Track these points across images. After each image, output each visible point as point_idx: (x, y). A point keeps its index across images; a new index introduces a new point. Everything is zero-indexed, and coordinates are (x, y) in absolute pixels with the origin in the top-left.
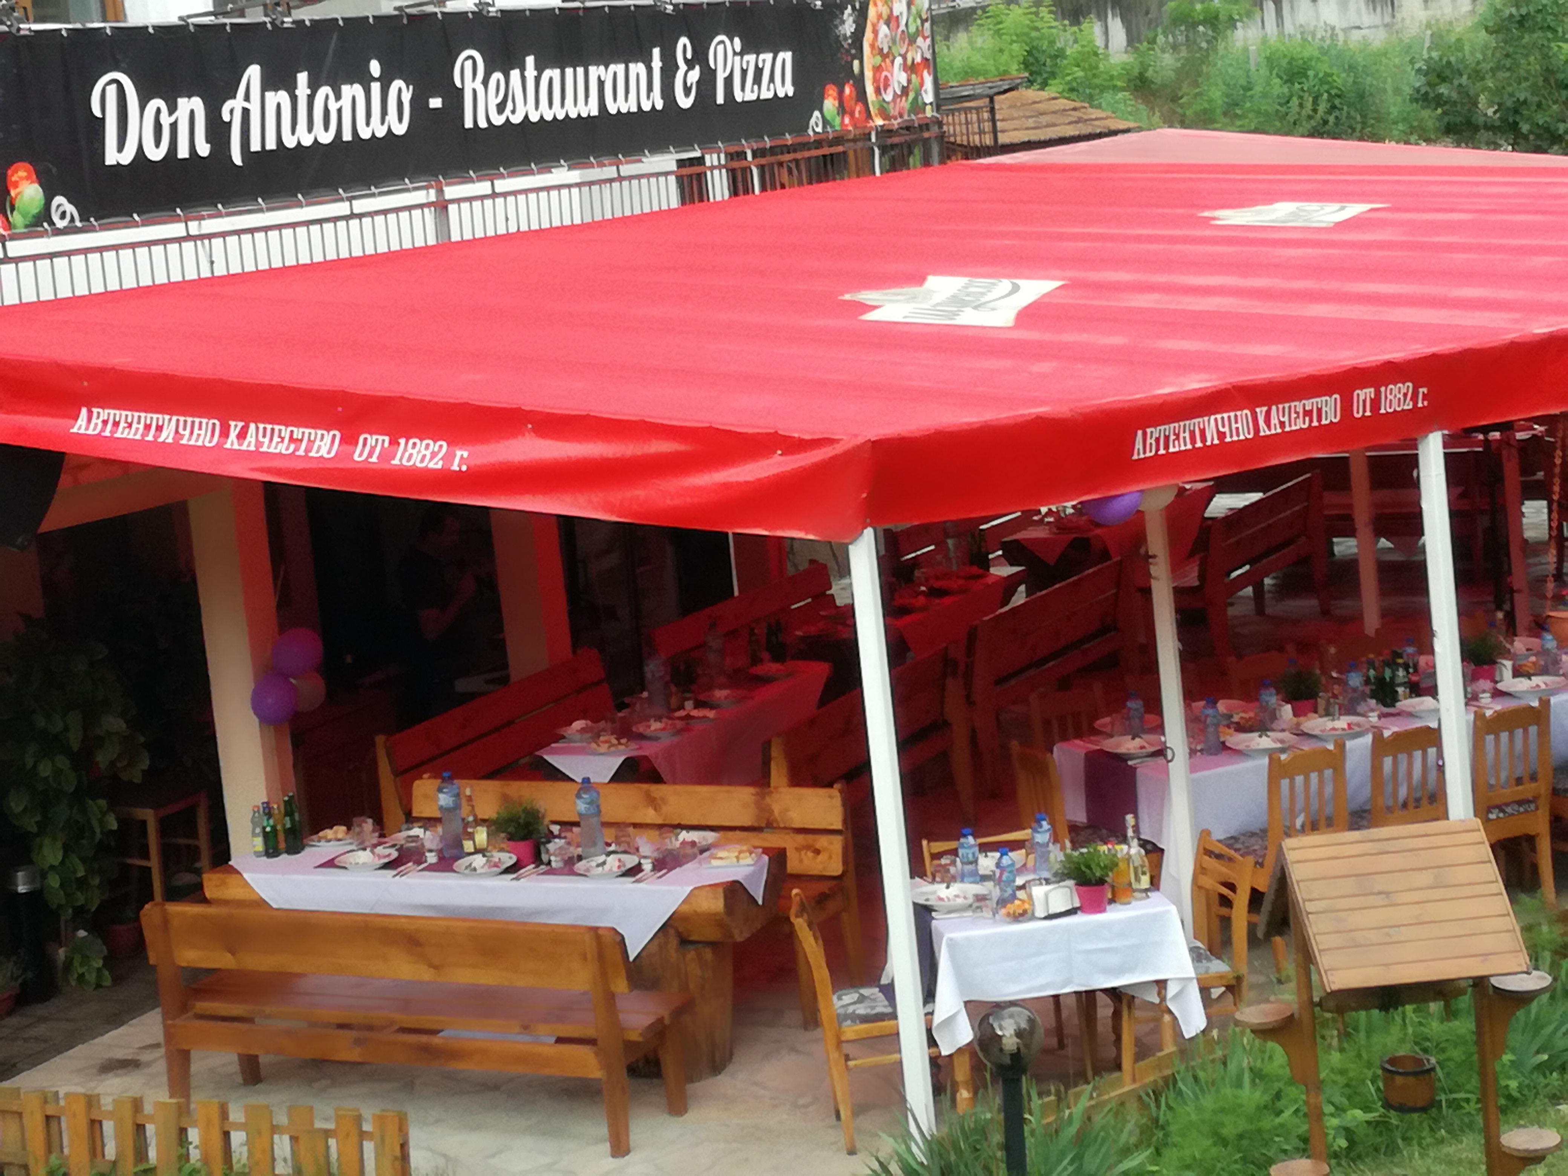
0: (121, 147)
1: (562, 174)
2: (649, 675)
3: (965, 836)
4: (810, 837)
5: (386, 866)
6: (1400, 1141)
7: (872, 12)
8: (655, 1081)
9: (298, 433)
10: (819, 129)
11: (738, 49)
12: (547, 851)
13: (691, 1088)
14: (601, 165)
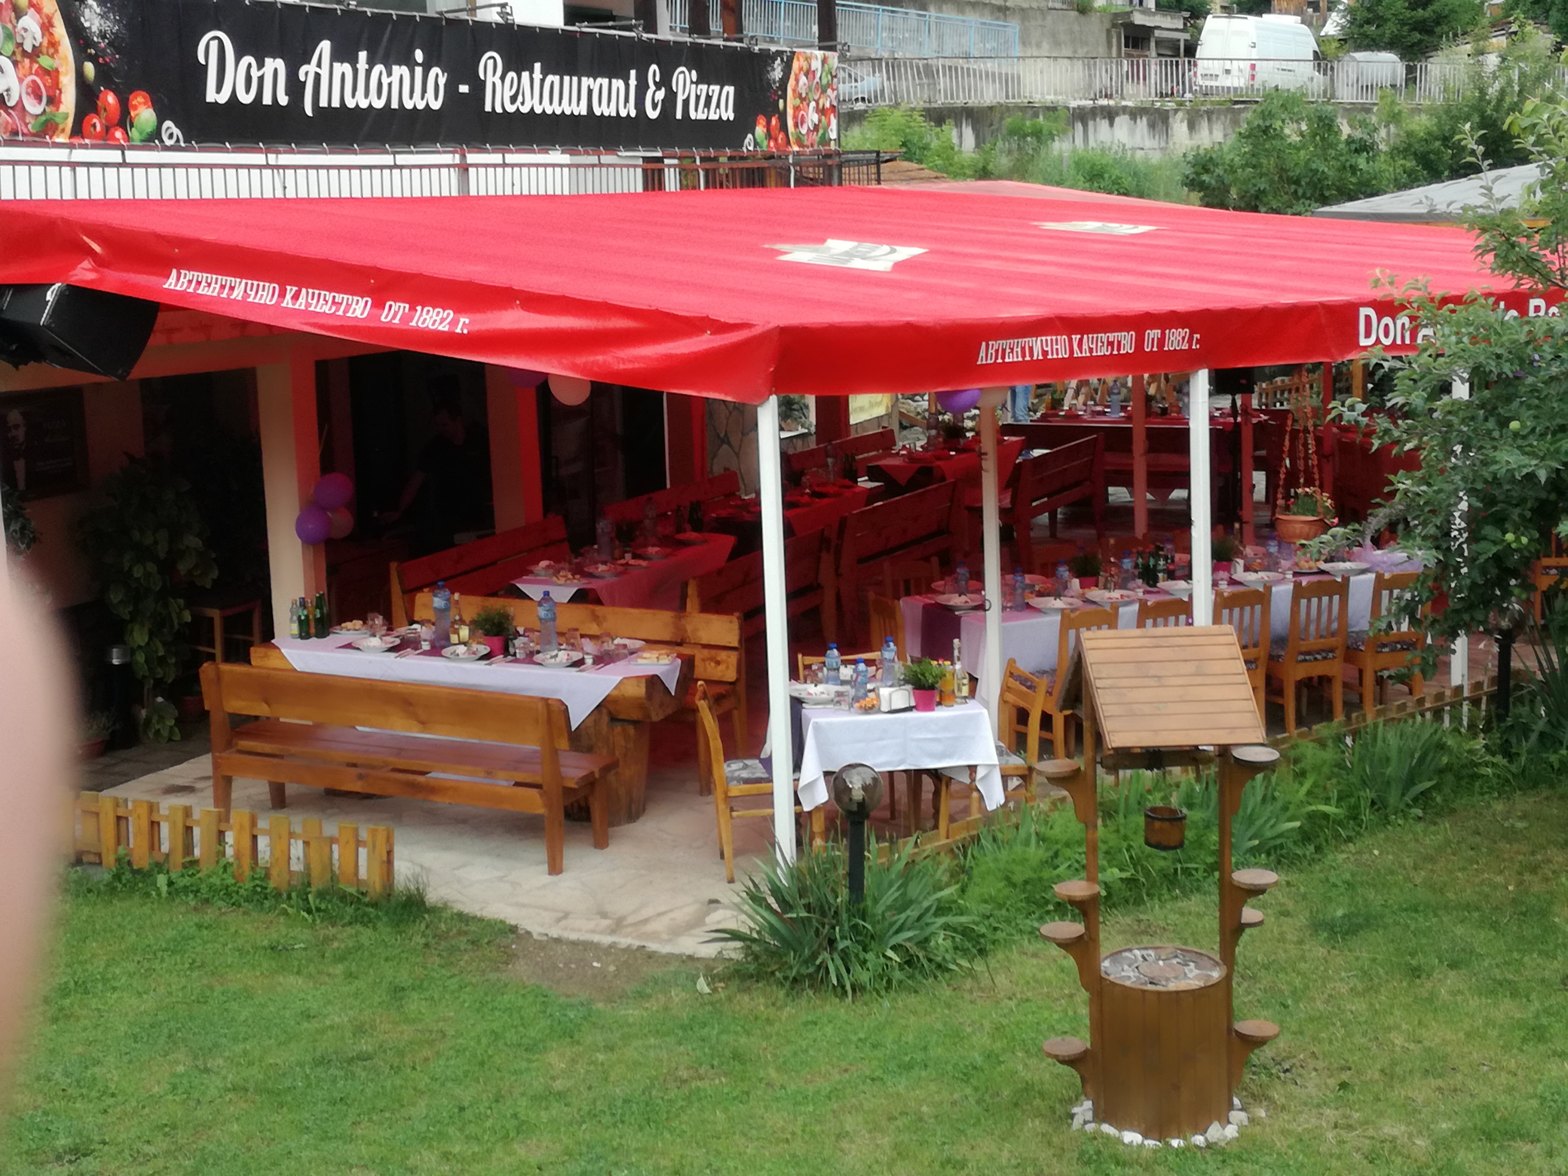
0: (219, 89)
1: (556, 156)
2: (599, 531)
3: (831, 649)
4: (713, 652)
5: (391, 650)
6: (1145, 897)
7: (795, 65)
8: (585, 824)
9: (339, 297)
10: (751, 148)
11: (694, 79)
12: (514, 645)
13: (611, 830)
14: (587, 153)
